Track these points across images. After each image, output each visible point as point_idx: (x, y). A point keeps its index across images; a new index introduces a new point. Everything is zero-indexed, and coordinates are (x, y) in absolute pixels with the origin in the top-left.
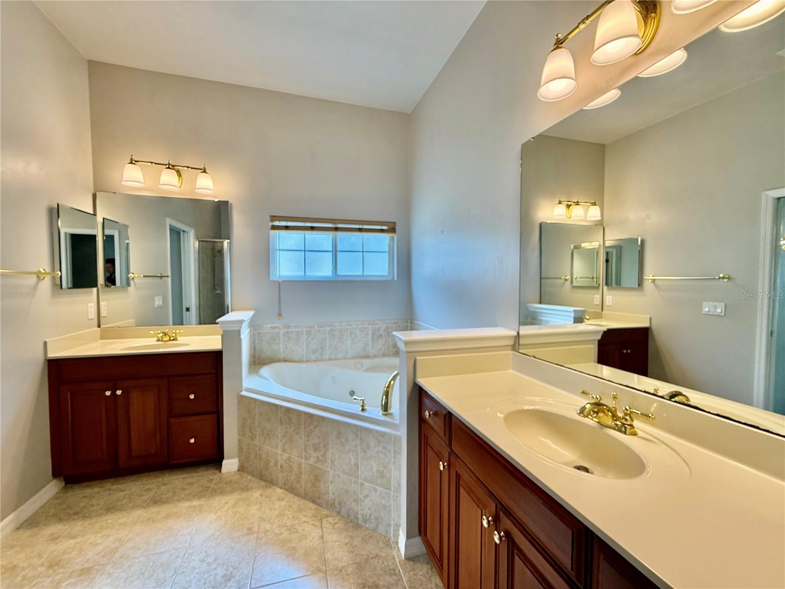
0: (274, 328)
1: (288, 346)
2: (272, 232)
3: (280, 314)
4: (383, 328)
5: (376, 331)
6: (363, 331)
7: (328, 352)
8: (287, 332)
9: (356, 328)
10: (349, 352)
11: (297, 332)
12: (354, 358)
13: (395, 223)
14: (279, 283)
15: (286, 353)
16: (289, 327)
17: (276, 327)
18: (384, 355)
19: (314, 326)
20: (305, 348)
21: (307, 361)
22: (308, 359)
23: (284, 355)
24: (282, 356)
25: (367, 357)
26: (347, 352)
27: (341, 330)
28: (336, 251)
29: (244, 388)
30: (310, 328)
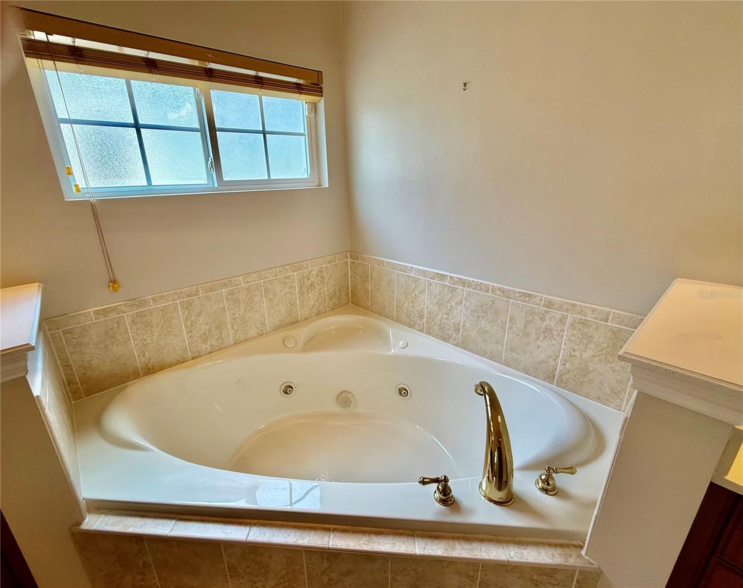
0: (105, 312)
1: (148, 341)
2: (32, 63)
3: (114, 282)
4: (314, 273)
5: (306, 280)
6: (285, 284)
7: (231, 331)
8: (139, 315)
9: (274, 280)
10: (267, 323)
11: (163, 310)
12: (276, 329)
13: (319, 73)
14: (92, 206)
15: (147, 355)
16: (143, 303)
17: (114, 309)
18: (319, 314)
19: (197, 291)
20: (186, 336)
21: (193, 358)
22: (195, 355)
23: (143, 360)
24: (140, 362)
25: (294, 323)
26: (264, 324)
27: (248, 289)
28: (213, 130)
29: (83, 505)
30: (188, 296)
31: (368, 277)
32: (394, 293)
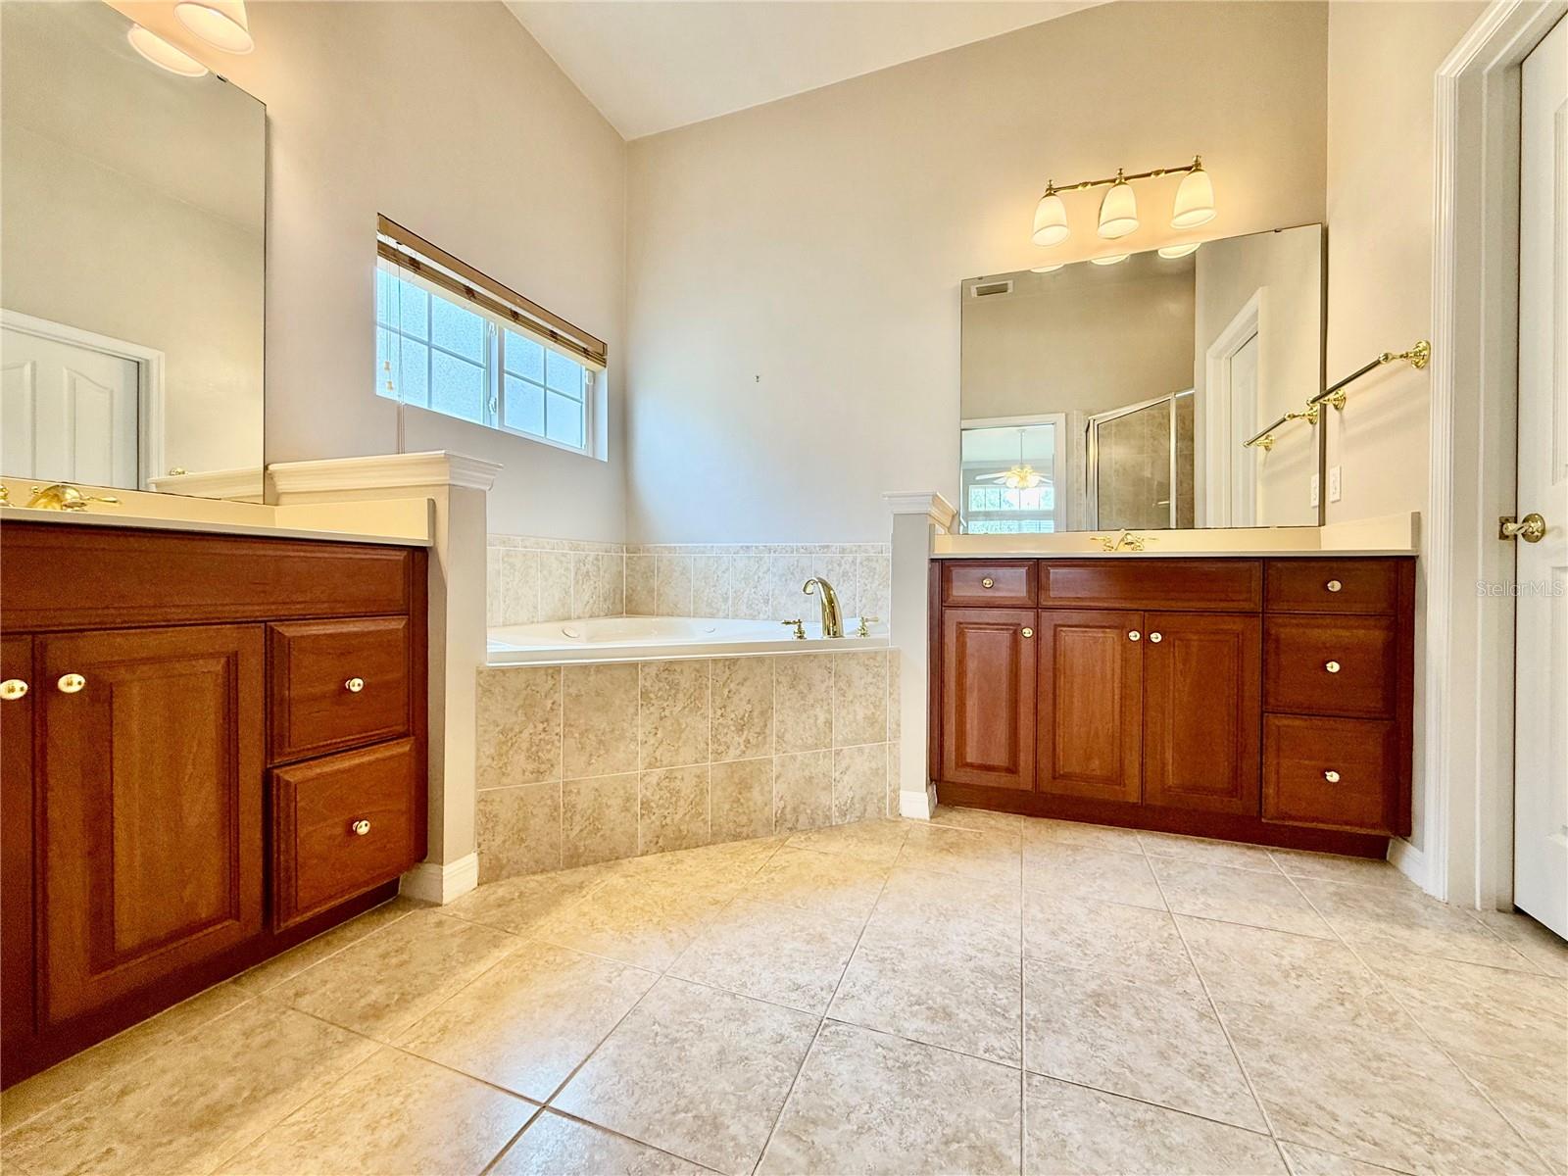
4: (590, 559)
5: (582, 565)
6: (561, 562)
9: (551, 553)
13: (605, 345)
28: (502, 369)
31: (653, 572)
32: (690, 581)
